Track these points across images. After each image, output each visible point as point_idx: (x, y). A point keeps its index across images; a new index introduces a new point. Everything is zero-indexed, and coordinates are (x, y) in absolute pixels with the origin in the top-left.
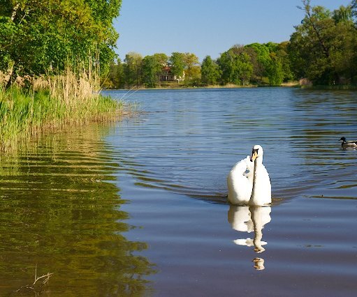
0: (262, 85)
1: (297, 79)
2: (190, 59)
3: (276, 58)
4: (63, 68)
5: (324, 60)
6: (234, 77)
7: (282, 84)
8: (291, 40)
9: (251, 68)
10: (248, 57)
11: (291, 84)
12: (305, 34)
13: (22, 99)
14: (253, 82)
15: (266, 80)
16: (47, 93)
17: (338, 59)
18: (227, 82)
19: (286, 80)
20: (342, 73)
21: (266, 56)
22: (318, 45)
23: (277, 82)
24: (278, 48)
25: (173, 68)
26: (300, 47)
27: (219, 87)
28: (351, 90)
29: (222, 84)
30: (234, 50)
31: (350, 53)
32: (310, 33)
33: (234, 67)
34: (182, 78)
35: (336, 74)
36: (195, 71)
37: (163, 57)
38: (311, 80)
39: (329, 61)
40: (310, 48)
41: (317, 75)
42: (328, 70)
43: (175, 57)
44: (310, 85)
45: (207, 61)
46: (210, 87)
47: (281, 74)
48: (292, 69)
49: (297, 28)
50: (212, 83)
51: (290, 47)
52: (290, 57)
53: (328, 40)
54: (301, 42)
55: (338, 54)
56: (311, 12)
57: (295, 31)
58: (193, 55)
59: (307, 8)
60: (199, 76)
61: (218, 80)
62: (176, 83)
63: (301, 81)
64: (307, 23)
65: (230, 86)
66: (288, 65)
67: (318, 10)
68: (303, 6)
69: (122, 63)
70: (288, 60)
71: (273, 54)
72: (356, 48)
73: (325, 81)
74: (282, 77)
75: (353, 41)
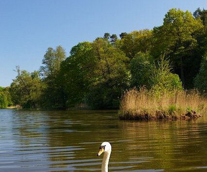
1: (15, 105)
3: (4, 95)
5: (27, 96)
7: (8, 107)
8: (11, 86)
11: (12, 107)
12: (18, 83)
17: (34, 96)
19: (9, 105)
20: (36, 102)
22: (24, 89)
23: (5, 106)
24: (4, 90)
26: (16, 90)
28: (41, 110)
31: (40, 93)
32: (20, 83)
35: (33, 103)
38: (22, 105)
39: (30, 97)
40: (21, 91)
41: (25, 103)
42: (29, 101)
44: (21, 108)
47: (7, 103)
48: (12, 100)
49: (14, 80)
51: (11, 89)
52: (11, 94)
53: (29, 87)
54: (16, 87)
55: (34, 93)
56: (20, 73)
57: (13, 82)
59: (18, 71)
63: (17, 106)
64: (19, 78)
66: (10, 98)
67: (24, 72)
68: (16, 70)
70: (10, 96)
71: (2, 92)
72: (42, 91)
73: (28, 106)
74: (7, 104)
75: (41, 87)
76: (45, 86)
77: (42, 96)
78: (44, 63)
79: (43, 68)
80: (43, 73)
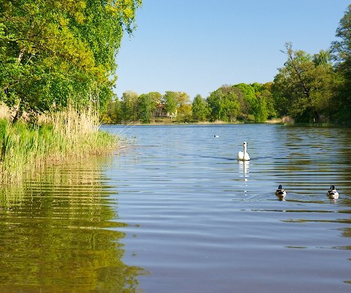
0: (248, 122)
1: (280, 117)
2: (182, 97)
3: (261, 97)
4: (66, 106)
5: (304, 100)
6: (222, 115)
7: (267, 121)
8: (275, 80)
9: (238, 106)
10: (235, 96)
11: (274, 121)
12: (287, 76)
13: (27, 133)
14: (240, 119)
15: (252, 117)
16: (50, 128)
17: (318, 99)
18: (216, 119)
19: (270, 118)
20: (321, 112)
21: (252, 95)
22: (300, 86)
23: (262, 119)
24: (263, 88)
25: (167, 106)
26: (283, 88)
27: (208, 123)
28: (329, 127)
29: (211, 121)
30: (223, 89)
31: (329, 94)
32: (292, 74)
33: (223, 106)
34: (174, 115)
35: (316, 113)
36: (187, 108)
37: (157, 95)
38: (293, 117)
39: (310, 101)
40: (292, 88)
41: (299, 114)
42: (308, 109)
43: (169, 95)
44: (292, 122)
45: (197, 100)
46: (200, 123)
47: (266, 113)
48: (276, 108)
49: (280, 70)
50: (202, 120)
51: (274, 88)
52: (274, 97)
53: (309, 82)
54: (284, 83)
55: (318, 94)
56: (293, 56)
57: (278, 73)
58: (184, 94)
59: (290, 52)
60: (191, 113)
61: (207, 117)
62: (169, 119)
63: (284, 119)
64: (290, 65)
65: (218, 122)
66: (272, 104)
67: (299, 54)
68: (286, 51)
69: (120, 100)
70: (272, 100)
71: (258, 93)
72: (334, 89)
73: (305, 119)
74: (266, 115)
75: (331, 83)
76: (340, 81)
77: (334, 99)
78: (339, 34)
79: (336, 46)
80: (336, 54)
